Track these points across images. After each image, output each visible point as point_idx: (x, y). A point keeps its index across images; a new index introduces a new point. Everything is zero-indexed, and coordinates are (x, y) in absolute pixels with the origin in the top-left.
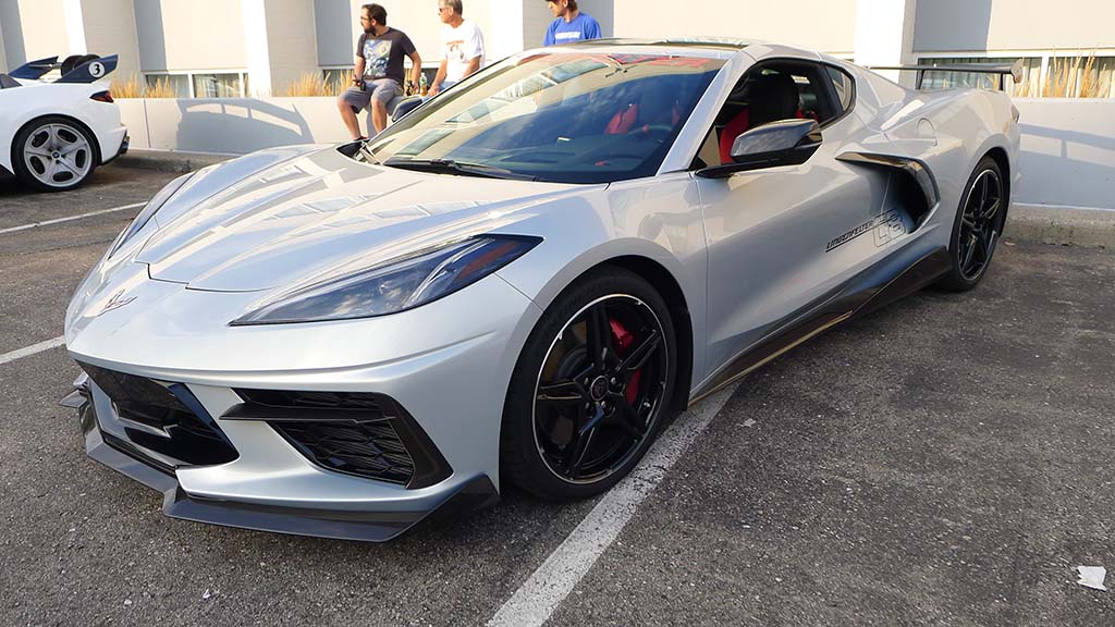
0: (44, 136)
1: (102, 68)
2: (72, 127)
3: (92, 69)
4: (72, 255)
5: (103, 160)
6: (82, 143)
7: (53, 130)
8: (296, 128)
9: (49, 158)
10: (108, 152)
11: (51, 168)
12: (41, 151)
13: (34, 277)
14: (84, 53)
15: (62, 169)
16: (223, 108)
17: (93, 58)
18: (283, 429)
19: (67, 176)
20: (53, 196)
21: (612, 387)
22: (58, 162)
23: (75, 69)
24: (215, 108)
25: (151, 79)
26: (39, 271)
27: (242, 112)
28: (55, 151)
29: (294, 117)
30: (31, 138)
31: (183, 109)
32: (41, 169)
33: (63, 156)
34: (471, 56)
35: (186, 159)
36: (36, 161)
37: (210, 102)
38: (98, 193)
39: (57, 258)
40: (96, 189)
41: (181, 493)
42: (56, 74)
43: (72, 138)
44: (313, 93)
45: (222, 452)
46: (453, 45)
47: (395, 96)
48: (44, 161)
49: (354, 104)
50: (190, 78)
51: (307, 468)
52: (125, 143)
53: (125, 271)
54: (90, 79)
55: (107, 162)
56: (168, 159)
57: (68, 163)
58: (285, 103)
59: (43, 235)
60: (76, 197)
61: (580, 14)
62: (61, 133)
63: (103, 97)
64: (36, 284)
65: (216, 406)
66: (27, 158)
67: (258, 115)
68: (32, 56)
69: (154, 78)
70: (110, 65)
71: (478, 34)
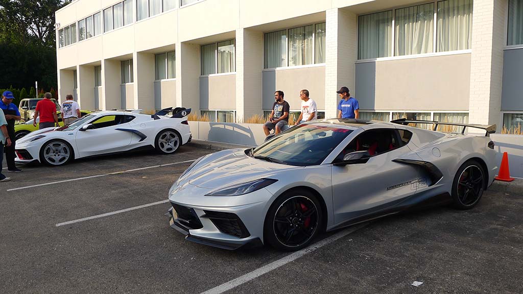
0: (166, 135)
1: (186, 113)
2: (174, 133)
3: (183, 114)
4: (170, 177)
5: (183, 144)
6: (177, 138)
7: (168, 134)
8: (249, 135)
9: (166, 143)
10: (185, 141)
11: (166, 146)
12: (164, 140)
13: (159, 183)
14: (181, 107)
15: (169, 147)
16: (225, 127)
17: (183, 109)
18: (213, 221)
19: (171, 149)
20: (165, 156)
21: (299, 221)
22: (169, 144)
23: (177, 113)
24: (222, 126)
25: (203, 113)
26: (161, 181)
27: (231, 128)
28: (168, 141)
29: (249, 131)
30: (161, 136)
31: (211, 126)
32: (163, 146)
33: (170, 142)
34: (312, 111)
35: (210, 144)
36: (162, 144)
37: (221, 124)
38: (180, 156)
39: (166, 177)
40: (179, 154)
41: (189, 235)
42: (171, 115)
43: (174, 137)
44: (257, 122)
45: (199, 226)
46: (305, 107)
47: (284, 125)
48: (164, 144)
49: (269, 127)
50: (216, 112)
51: (218, 231)
52: (190, 138)
53: (184, 181)
54: (182, 117)
55: (184, 145)
56: (204, 144)
57: (172, 144)
58: (246, 126)
59: (162, 169)
60: (173, 157)
61: (351, 98)
62: (170, 134)
63: (185, 123)
64: (159, 185)
65: (200, 214)
66: (159, 142)
67: (236, 129)
68: (163, 108)
69: (204, 112)
70: (188, 112)
71: (314, 104)
